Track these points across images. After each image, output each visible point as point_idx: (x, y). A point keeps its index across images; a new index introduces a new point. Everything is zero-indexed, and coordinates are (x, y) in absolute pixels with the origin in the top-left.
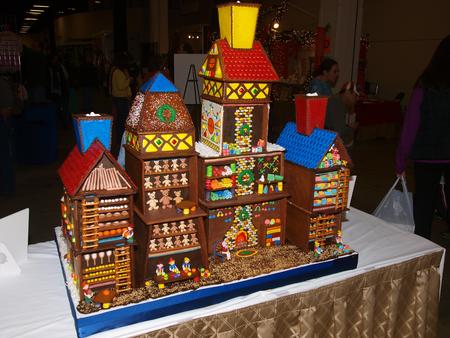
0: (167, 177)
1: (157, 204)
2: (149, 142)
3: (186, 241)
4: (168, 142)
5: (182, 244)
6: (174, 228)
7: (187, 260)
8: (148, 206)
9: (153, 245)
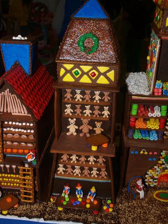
0: (88, 107)
1: (77, 131)
2: (67, 71)
3: (94, 172)
4: (87, 74)
5: (90, 174)
6: (83, 159)
7: (93, 190)
9: (61, 169)
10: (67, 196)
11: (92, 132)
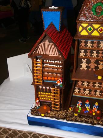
0: (95, 52)
1: (87, 67)
3: (98, 93)
4: (97, 30)
5: (95, 94)
6: (91, 85)
7: (97, 104)
8: (81, 67)
10: (80, 107)
11: (97, 68)
